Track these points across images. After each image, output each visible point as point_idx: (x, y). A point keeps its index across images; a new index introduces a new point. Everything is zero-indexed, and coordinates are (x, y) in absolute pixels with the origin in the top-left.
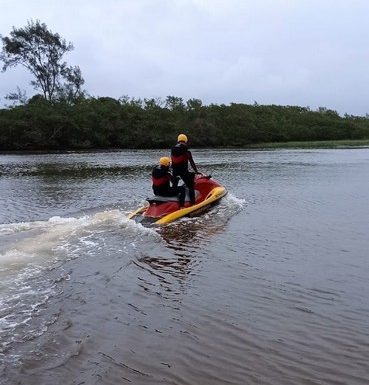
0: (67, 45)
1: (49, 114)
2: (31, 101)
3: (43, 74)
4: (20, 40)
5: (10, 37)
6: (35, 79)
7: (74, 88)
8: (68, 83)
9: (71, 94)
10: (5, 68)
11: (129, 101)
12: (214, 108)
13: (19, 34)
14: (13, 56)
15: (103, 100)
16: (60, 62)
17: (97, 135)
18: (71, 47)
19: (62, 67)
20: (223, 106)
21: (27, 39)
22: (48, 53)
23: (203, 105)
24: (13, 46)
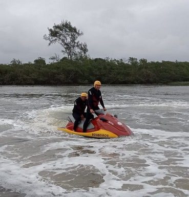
0: (80, 33)
1: (68, 67)
2: (61, 60)
3: (68, 47)
4: (58, 30)
5: (53, 29)
6: (64, 50)
7: (83, 53)
8: (80, 51)
9: (81, 57)
10: (50, 44)
11: (109, 60)
12: (153, 63)
13: (57, 27)
14: (54, 38)
15: (96, 60)
16: (76, 41)
17: (91, 77)
18: (82, 34)
19: (77, 43)
20: (158, 62)
21: (62, 30)
22: (71, 36)
23: (148, 62)
24: (54, 33)
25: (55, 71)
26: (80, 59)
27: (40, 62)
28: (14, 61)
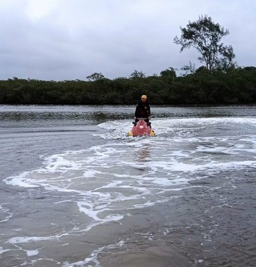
0: (225, 31)
1: (209, 80)
2: (197, 71)
3: (207, 52)
4: (193, 29)
5: (187, 28)
6: (201, 56)
7: (228, 61)
8: (223, 58)
9: (225, 65)
10: (182, 49)
13: (193, 25)
14: (188, 41)
15: (247, 69)
16: (219, 44)
17: (243, 94)
18: (227, 33)
19: (221, 46)
21: (198, 29)
22: (211, 37)
24: (188, 34)
25: (191, 85)
26: (223, 69)
27: (169, 74)
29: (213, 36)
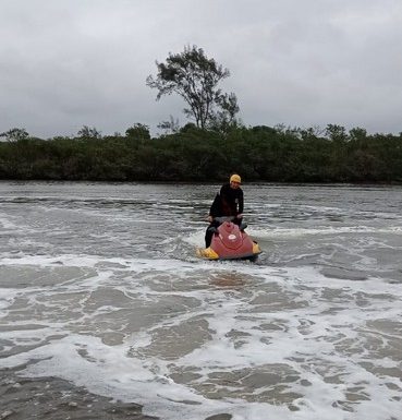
0: (223, 71)
1: (196, 144)
2: (183, 130)
3: (197, 102)
4: (175, 66)
5: (166, 64)
6: (190, 108)
7: (228, 116)
8: (221, 111)
9: (224, 123)
10: (159, 96)
11: (284, 130)
12: (379, 138)
13: (173, 60)
14: (169, 83)
15: (256, 129)
16: (215, 89)
18: (227, 74)
19: (217, 94)
20: (390, 136)
21: (185, 67)
22: (203, 79)
23: (368, 135)
24: (168, 74)
25: (168, 152)
26: (222, 128)
27: (139, 133)
28: (85, 131)
29: (206, 78)
